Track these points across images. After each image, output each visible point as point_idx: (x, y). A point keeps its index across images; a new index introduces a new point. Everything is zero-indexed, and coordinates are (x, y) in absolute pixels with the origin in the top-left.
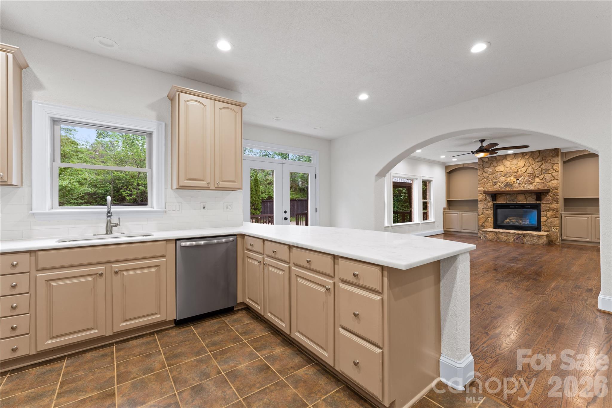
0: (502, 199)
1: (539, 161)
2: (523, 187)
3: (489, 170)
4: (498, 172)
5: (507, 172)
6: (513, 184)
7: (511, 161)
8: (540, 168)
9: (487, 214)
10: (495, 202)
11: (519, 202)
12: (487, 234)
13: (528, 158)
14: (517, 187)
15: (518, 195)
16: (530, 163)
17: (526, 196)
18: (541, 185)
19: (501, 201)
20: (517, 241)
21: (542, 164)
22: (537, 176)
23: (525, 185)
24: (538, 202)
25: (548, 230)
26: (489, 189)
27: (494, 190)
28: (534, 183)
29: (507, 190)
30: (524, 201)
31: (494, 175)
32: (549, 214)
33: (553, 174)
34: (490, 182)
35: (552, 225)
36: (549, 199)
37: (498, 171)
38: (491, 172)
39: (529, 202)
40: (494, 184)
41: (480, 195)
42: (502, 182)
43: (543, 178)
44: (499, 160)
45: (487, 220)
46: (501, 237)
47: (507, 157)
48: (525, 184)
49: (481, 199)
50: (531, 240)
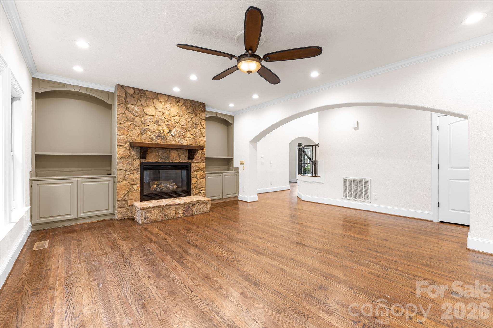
0: (153, 156)
1: (190, 113)
2: (176, 141)
3: (136, 110)
4: (147, 115)
5: (159, 118)
6: (165, 136)
7: (163, 103)
8: (191, 121)
9: (131, 179)
10: (143, 161)
11: (173, 160)
12: (149, 212)
13: (181, 105)
14: (171, 141)
15: (171, 152)
16: (182, 112)
17: (179, 153)
18: (193, 141)
19: (151, 159)
20: (186, 214)
21: (193, 118)
22: (188, 129)
23: (178, 140)
24: (190, 161)
25: (198, 192)
26: (136, 140)
27: (142, 142)
28: (186, 138)
29: (159, 143)
30: (177, 160)
31: (142, 119)
32: (199, 174)
33: (202, 130)
34: (136, 128)
35: (200, 187)
36: (199, 157)
37: (148, 113)
38: (138, 112)
39: (182, 161)
40: (142, 132)
41: (120, 148)
42: (153, 131)
43: (194, 133)
44: (149, 98)
45: (132, 188)
46: (169, 212)
47: (159, 97)
48: (178, 138)
49: (123, 154)
50: (200, 209)
